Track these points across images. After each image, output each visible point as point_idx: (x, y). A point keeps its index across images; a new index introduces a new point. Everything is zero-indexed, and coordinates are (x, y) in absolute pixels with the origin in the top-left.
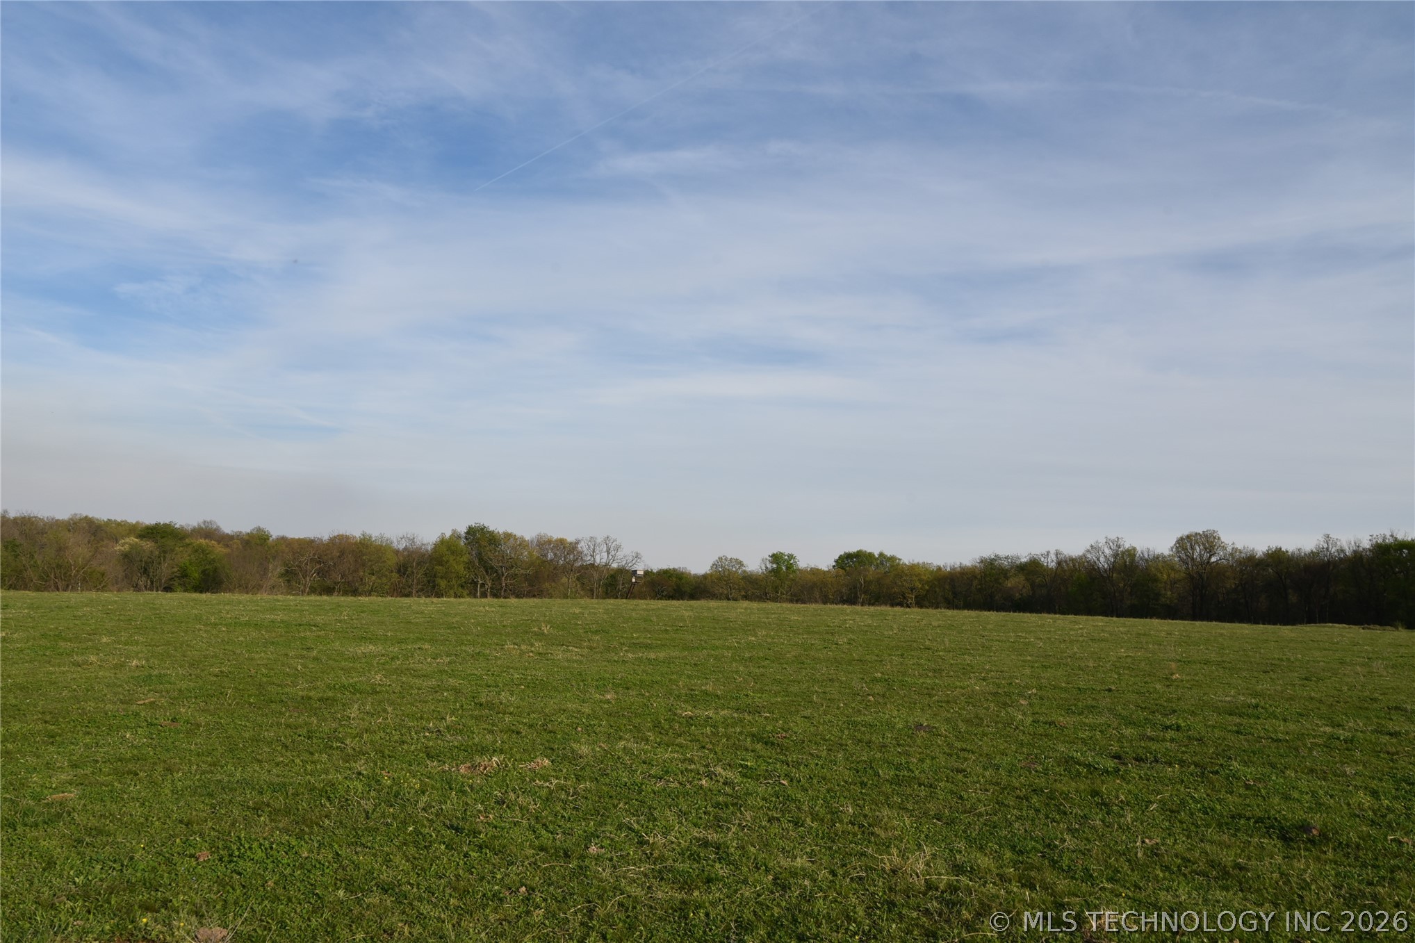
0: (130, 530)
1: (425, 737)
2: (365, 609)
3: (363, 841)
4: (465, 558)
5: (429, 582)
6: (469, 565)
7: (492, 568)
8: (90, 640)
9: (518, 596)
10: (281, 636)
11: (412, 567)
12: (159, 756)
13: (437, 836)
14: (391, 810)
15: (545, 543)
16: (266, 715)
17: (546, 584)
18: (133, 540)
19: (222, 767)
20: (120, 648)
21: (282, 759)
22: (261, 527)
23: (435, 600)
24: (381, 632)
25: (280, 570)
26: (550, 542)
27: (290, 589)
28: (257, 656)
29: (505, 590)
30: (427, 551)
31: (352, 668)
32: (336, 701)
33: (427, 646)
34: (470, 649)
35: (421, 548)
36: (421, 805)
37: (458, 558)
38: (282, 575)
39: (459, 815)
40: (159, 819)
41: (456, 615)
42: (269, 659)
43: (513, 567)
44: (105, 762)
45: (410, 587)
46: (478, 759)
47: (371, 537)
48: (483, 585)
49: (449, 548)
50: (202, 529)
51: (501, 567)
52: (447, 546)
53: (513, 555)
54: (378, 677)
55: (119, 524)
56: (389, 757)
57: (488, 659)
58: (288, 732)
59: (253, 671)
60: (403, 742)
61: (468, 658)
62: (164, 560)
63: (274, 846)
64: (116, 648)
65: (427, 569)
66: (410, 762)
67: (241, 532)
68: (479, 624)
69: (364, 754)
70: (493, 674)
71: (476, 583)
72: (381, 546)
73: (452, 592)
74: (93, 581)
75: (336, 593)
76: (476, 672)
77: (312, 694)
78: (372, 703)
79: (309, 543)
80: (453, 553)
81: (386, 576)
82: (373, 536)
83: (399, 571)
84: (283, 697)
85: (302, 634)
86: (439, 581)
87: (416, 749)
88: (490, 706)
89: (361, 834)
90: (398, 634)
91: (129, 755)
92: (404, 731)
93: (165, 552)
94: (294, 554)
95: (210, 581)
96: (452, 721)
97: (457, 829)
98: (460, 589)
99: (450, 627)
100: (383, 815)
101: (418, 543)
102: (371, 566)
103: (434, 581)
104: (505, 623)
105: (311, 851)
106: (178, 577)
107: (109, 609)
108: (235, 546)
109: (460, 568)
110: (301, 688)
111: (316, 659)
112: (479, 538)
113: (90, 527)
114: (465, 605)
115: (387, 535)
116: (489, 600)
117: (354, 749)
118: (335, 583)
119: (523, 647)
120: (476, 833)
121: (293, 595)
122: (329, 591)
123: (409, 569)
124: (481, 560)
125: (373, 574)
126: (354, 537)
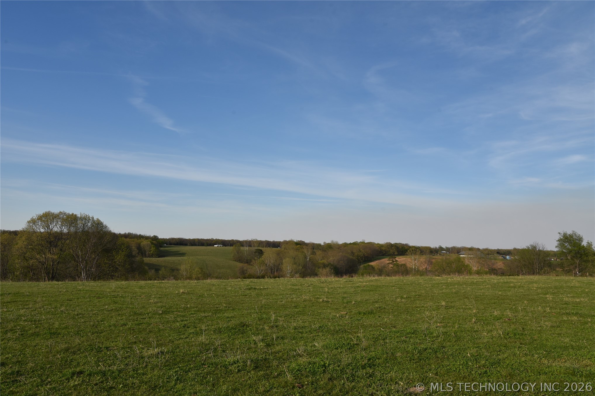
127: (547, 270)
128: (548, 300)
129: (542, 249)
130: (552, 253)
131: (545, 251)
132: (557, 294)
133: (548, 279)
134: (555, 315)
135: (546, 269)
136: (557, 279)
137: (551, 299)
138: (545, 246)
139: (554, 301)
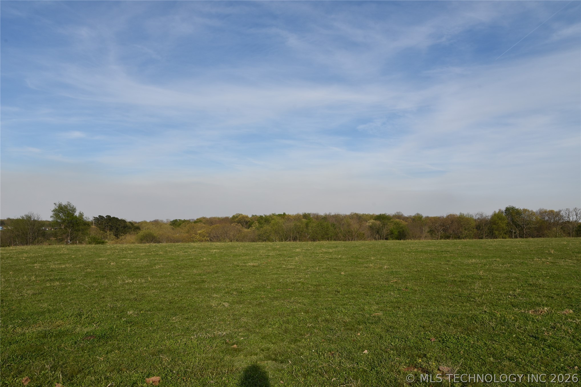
0: (371, 217)
1: (509, 298)
2: (467, 244)
3: (495, 339)
4: (506, 221)
5: (490, 232)
6: (508, 224)
7: (519, 225)
8: (368, 258)
9: (533, 237)
10: (436, 256)
11: (482, 226)
12: (405, 301)
13: (527, 339)
14: (504, 327)
15: (543, 212)
16: (440, 287)
17: (546, 231)
18: (372, 221)
19: (430, 307)
20: (379, 261)
21: (451, 304)
22: (419, 213)
23: (495, 240)
24: (476, 254)
25: (427, 229)
26: (545, 212)
27: (432, 238)
28: (429, 264)
29: (526, 235)
30: (488, 219)
31: (468, 269)
32: (467, 282)
33: (498, 260)
34: (518, 261)
35: (485, 218)
36: (516, 326)
37: (503, 221)
38: (428, 232)
39: (534, 331)
40: (412, 325)
41: (507, 246)
42: (434, 265)
43: (528, 224)
44: (387, 303)
45: (482, 235)
46: (537, 308)
47: (464, 214)
48: (515, 233)
49: (498, 217)
50: (396, 215)
51: (523, 224)
52: (497, 217)
53: (528, 219)
54: (481, 272)
55: (367, 215)
56: (495, 305)
57: (527, 265)
58: (450, 293)
59: (430, 270)
60: (500, 300)
61: (518, 264)
62: (384, 228)
63: (459, 338)
64: (377, 261)
65: (489, 227)
66: (506, 308)
67: (411, 216)
68: (519, 250)
69: (484, 304)
70: (532, 272)
71: (512, 232)
72: (468, 218)
73: (501, 236)
74: (360, 237)
75: (451, 238)
76: (524, 270)
77: (456, 279)
78: (482, 283)
79: (439, 218)
80: (500, 219)
81: (471, 230)
82: (465, 214)
83: (477, 228)
84: (445, 280)
85: (444, 255)
86: (494, 231)
87: (506, 303)
88: (535, 285)
89: (493, 336)
90: (484, 254)
91: (395, 301)
92: (499, 295)
93: (384, 225)
94: (433, 223)
95: (401, 235)
96: (519, 291)
97: (535, 338)
98: (505, 235)
99: (506, 251)
100: (500, 329)
101: (484, 216)
102: (465, 227)
103: (493, 232)
104: (531, 249)
105: (474, 341)
106: (390, 234)
107: (370, 247)
108: (409, 221)
109: (504, 226)
110: (450, 277)
111: (452, 265)
112: (511, 212)
113: (357, 217)
114: (508, 241)
115: (471, 213)
116: (519, 239)
117: (480, 302)
118: (450, 234)
119: (543, 260)
120: (545, 340)
121: (434, 240)
122: (448, 237)
123: (481, 227)
124: (513, 222)
125: (466, 230)
126: (457, 215)
127: (41, 240)
128: (35, 269)
129: (37, 219)
130: (47, 223)
131: (40, 221)
132: (45, 263)
133: (40, 249)
134: (39, 283)
135: (40, 238)
136: (49, 248)
137: (38, 267)
138: (40, 216)
139: (41, 269)
